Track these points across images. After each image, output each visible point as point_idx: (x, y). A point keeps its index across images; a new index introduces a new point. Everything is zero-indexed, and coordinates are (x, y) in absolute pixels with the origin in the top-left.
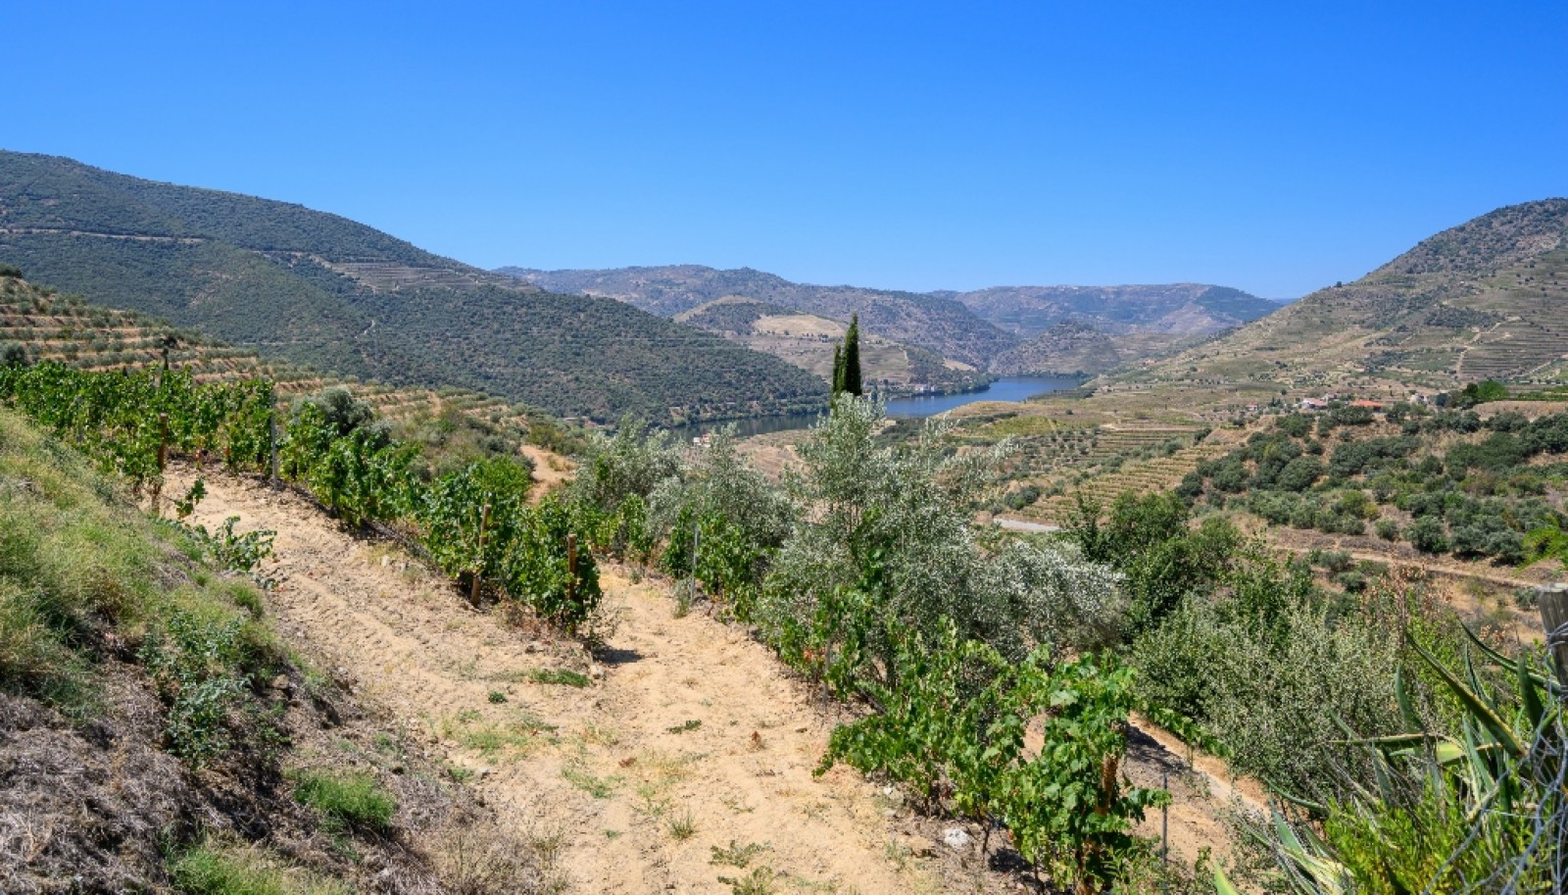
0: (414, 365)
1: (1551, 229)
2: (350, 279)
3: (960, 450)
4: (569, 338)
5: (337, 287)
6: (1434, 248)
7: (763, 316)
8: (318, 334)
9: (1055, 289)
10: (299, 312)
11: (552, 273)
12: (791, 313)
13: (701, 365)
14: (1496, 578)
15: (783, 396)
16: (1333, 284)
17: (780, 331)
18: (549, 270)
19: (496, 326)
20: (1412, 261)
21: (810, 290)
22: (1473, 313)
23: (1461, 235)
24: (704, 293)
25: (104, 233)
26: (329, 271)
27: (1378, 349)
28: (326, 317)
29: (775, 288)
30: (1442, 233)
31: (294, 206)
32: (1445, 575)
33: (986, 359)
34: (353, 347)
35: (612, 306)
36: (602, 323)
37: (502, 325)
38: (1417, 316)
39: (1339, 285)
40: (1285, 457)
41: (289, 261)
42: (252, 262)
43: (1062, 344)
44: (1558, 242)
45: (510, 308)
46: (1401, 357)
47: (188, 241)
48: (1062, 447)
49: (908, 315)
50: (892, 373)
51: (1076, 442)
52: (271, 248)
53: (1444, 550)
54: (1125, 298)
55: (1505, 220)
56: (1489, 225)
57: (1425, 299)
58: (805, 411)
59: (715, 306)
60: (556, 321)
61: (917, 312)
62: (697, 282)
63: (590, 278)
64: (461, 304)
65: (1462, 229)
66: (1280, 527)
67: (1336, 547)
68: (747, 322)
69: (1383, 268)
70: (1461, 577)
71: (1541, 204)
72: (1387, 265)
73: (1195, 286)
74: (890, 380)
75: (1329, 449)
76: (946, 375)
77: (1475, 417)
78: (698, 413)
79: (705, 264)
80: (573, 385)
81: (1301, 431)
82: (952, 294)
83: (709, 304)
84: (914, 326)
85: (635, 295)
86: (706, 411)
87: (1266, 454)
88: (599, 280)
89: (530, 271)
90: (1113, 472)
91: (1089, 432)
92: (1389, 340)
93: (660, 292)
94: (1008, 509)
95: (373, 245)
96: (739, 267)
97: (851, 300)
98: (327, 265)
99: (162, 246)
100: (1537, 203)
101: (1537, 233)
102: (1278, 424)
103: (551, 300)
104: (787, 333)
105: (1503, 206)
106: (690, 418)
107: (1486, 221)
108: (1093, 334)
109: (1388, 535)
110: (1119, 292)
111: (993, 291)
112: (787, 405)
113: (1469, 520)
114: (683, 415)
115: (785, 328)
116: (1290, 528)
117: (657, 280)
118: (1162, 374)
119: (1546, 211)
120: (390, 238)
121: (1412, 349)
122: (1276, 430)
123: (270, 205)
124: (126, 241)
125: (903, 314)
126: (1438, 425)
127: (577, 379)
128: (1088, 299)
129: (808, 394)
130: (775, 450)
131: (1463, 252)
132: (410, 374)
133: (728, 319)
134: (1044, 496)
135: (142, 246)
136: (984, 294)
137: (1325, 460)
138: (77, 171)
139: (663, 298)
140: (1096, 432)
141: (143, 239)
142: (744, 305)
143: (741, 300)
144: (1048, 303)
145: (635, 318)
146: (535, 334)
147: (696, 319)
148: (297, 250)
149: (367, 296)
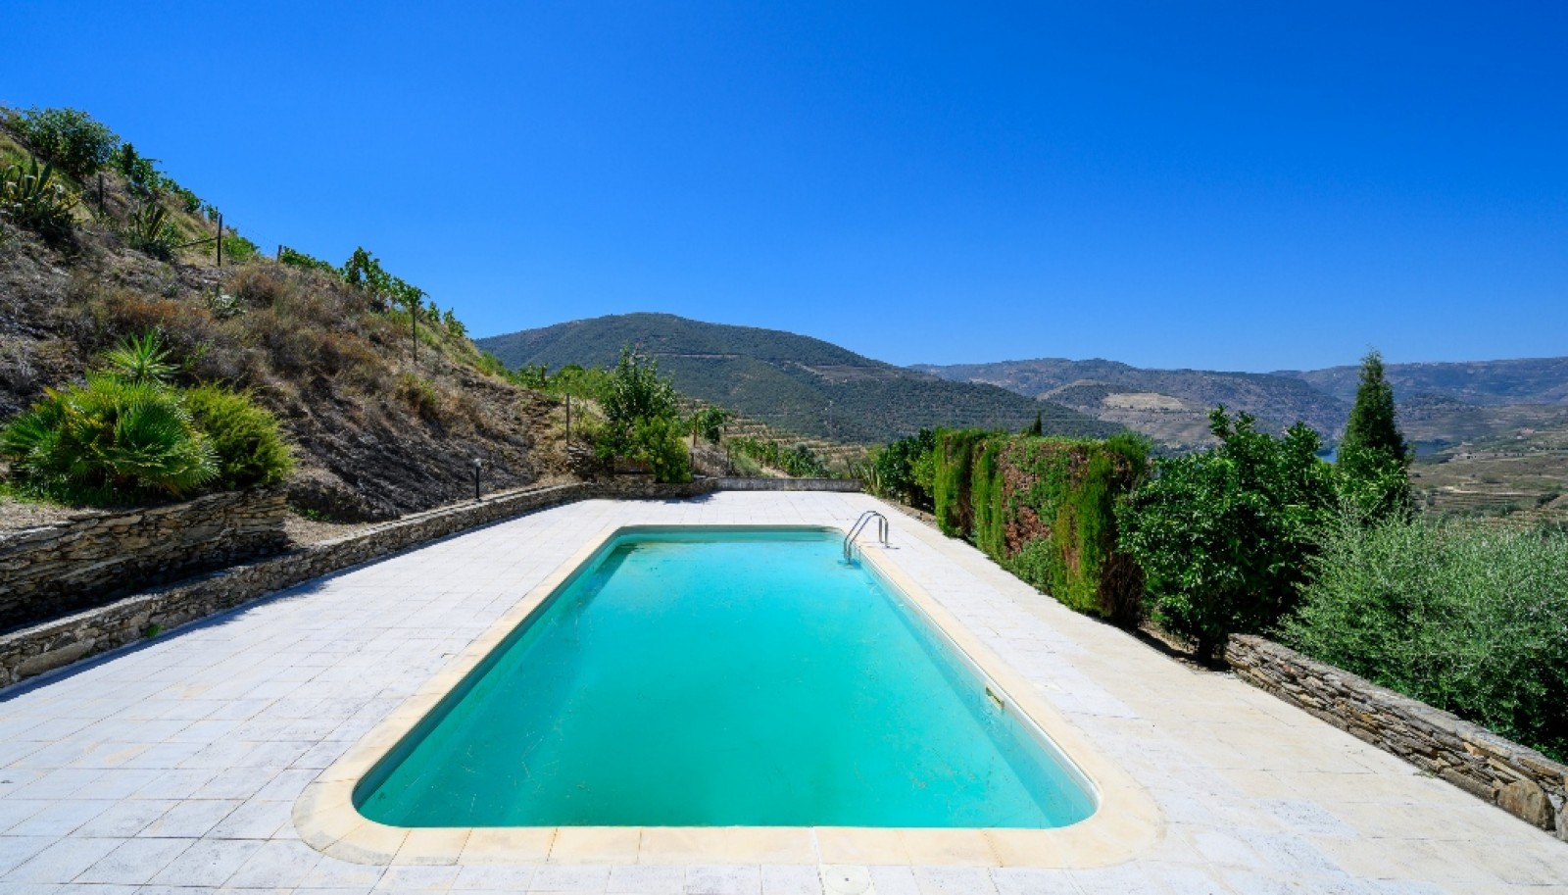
0: (855, 429)
2: (817, 376)
5: (810, 381)
7: (1111, 394)
8: (799, 410)
9: (1413, 366)
10: (789, 396)
12: (1135, 391)
17: (1125, 405)
19: (908, 404)
21: (1153, 374)
24: (1063, 378)
25: (689, 354)
26: (806, 371)
28: (804, 399)
29: (1122, 373)
34: (819, 418)
35: (990, 390)
36: (982, 401)
37: (912, 403)
41: (783, 366)
42: (763, 368)
43: (1418, 413)
45: (918, 392)
47: (730, 357)
49: (1248, 392)
52: (774, 359)
54: (1499, 372)
59: (1071, 387)
60: (949, 400)
61: (1257, 389)
62: (1057, 371)
63: (975, 369)
64: (885, 390)
68: (1097, 399)
79: (1062, 357)
82: (1294, 373)
83: (1066, 386)
85: (1009, 380)
88: (982, 371)
89: (932, 366)
93: (1028, 378)
95: (831, 354)
97: (1192, 381)
98: (805, 367)
99: (717, 360)
103: (946, 385)
104: (1132, 407)
108: (1456, 405)
111: (1339, 370)
115: (1130, 403)
117: (1024, 369)
118: (1540, 443)
120: (842, 349)
124: (700, 358)
125: (1242, 391)
128: (1450, 374)
135: (708, 361)
139: (1029, 382)
140: (1434, 493)
141: (708, 356)
142: (1094, 386)
143: (1092, 383)
144: (1402, 379)
145: (1007, 397)
146: (934, 409)
147: (1055, 397)
148: (788, 359)
149: (827, 386)
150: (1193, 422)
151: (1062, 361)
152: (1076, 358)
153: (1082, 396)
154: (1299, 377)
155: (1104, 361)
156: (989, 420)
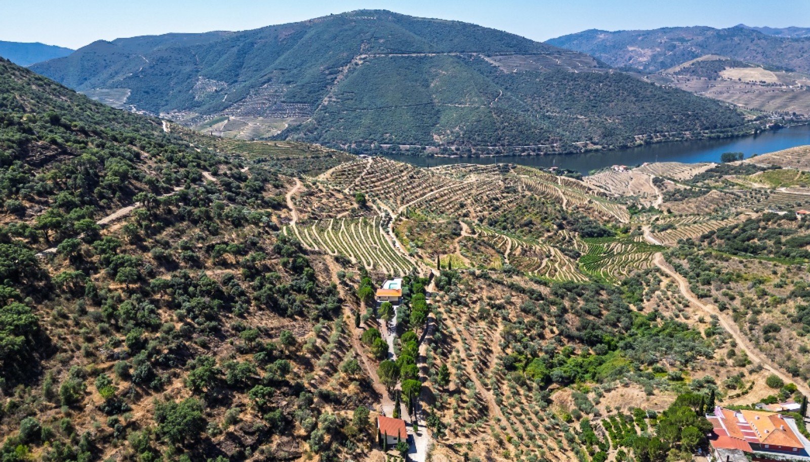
2: (495, 67)
3: (712, 191)
4: (592, 98)
7: (727, 68)
8: (477, 102)
10: (471, 90)
11: (614, 34)
12: (746, 66)
13: (661, 111)
15: (707, 128)
17: (735, 78)
18: (612, 31)
19: (557, 91)
25: (400, 54)
26: (487, 63)
34: (489, 110)
37: (560, 90)
41: (470, 58)
45: (565, 82)
47: (430, 55)
52: (463, 52)
58: (719, 137)
59: (698, 62)
60: (587, 88)
62: (701, 39)
64: (543, 79)
68: (716, 72)
78: (652, 138)
80: (587, 124)
83: (695, 61)
86: (657, 137)
88: (640, 38)
93: (674, 47)
98: (486, 59)
99: (421, 58)
104: (740, 80)
106: (646, 142)
112: (707, 134)
115: (740, 76)
124: (408, 57)
127: (590, 121)
129: (725, 127)
132: (511, 122)
141: (414, 55)
142: (717, 61)
143: (716, 58)
146: (576, 96)
148: (474, 52)
149: (502, 75)
150: (779, 94)
153: (704, 70)
156: (613, 104)
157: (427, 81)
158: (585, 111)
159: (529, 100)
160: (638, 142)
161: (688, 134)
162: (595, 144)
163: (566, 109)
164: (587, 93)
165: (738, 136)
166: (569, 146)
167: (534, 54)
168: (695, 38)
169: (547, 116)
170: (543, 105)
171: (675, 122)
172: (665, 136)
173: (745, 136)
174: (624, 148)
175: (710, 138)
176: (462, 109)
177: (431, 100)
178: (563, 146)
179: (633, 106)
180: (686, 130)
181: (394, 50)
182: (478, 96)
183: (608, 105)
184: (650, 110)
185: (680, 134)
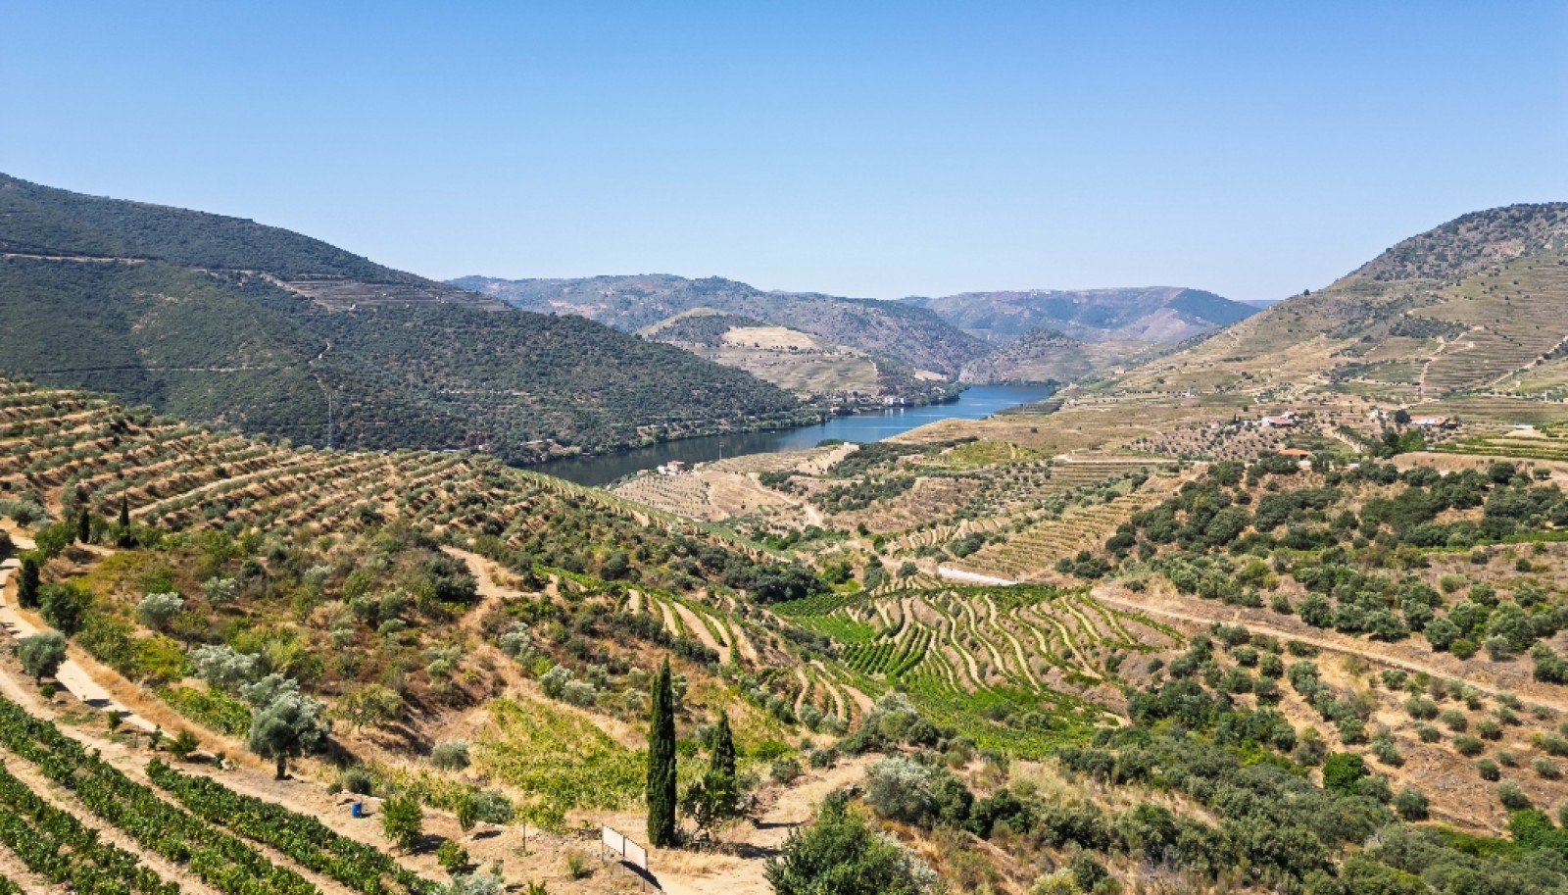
0: (371, 391)
1: (1517, 236)
2: (302, 299)
3: (919, 481)
4: (535, 358)
5: (289, 307)
6: (1402, 254)
7: (733, 328)
8: (270, 360)
9: (1027, 294)
10: (250, 336)
11: (517, 282)
12: (760, 325)
13: (669, 382)
14: (1371, 655)
15: (752, 413)
16: (1301, 292)
17: (749, 343)
18: (513, 278)
19: (458, 345)
20: (1379, 268)
21: (780, 299)
22: (1437, 323)
23: (1428, 242)
24: (675, 303)
25: (39, 254)
26: (281, 290)
27: (1343, 360)
28: (279, 340)
29: (745, 297)
30: (1410, 239)
31: (243, 221)
32: (1328, 650)
33: (957, 367)
34: (307, 374)
35: (578, 323)
36: (568, 341)
37: (463, 344)
38: (1383, 327)
39: (1307, 293)
40: (1214, 507)
41: (239, 279)
42: (199, 284)
43: (1034, 351)
44: (1523, 249)
45: (472, 328)
46: (1367, 367)
47: (129, 262)
48: (1017, 479)
49: (880, 323)
50: (861, 386)
51: (1029, 474)
52: (218, 267)
53: (1329, 625)
54: (1097, 302)
55: (1470, 225)
56: (1456, 232)
57: (1393, 306)
58: (774, 428)
59: (685, 317)
60: (520, 339)
61: (888, 321)
62: (667, 293)
63: (557, 288)
64: (420, 323)
65: (1429, 235)
66: (1188, 596)
67: (1234, 620)
68: (717, 335)
69: (1350, 275)
70: (1343, 653)
71: (1507, 210)
72: (1355, 273)
73: (1167, 289)
74: (860, 392)
75: (1256, 498)
76: (918, 387)
77: (1392, 469)
78: (666, 432)
79: (674, 273)
80: (537, 407)
81: (1231, 480)
82: (925, 299)
83: (679, 317)
84: (884, 336)
85: (604, 306)
86: (674, 430)
87: (1195, 505)
88: (566, 290)
89: (494, 280)
90: (1054, 518)
91: (1042, 464)
92: (1354, 351)
93: (630, 303)
94: (953, 556)
95: (327, 260)
96: (709, 276)
97: (822, 309)
98: (279, 284)
99: (103, 267)
100: (1502, 209)
101: (1503, 239)
102: (1210, 472)
103: (516, 317)
104: (757, 345)
105: (1469, 212)
106: (658, 437)
107: (1452, 228)
108: (1065, 341)
109: (1283, 608)
110: (1092, 295)
111: (964, 297)
112: (755, 424)
113: (1352, 599)
114: (650, 435)
115: (755, 340)
116: (1196, 597)
117: (628, 290)
118: (1130, 385)
119: (1512, 217)
121: (1377, 360)
122: (1208, 478)
123: (217, 220)
124: (63, 262)
125: (873, 323)
126: (1357, 477)
127: (542, 400)
128: (1060, 305)
129: (777, 409)
130: (738, 478)
131: (1431, 259)
132: (368, 399)
133: (698, 331)
134: (987, 543)
135: (81, 267)
136: (955, 300)
137: (1252, 510)
138: (8, 186)
139: (631, 308)
140: (1050, 464)
141: (81, 259)
142: (714, 316)
143: (712, 311)
144: (1020, 309)
145: (601, 335)
146: (499, 354)
147: (666, 331)
148: (247, 268)
149: (322, 316)
150: (825, 364)
151: (676, 279)
152: (691, 275)
154: (927, 306)
155: (724, 281)
156: (579, 369)
157: (121, 317)
158: (526, 381)
159: (395, 366)
160: (645, 439)
161: (725, 425)
162: (565, 444)
163: (483, 380)
164: (522, 349)
165: (800, 425)
166: (513, 449)
167: (388, 282)
168: (659, 291)
169: (441, 396)
170: (427, 375)
171: (698, 401)
172: (686, 427)
173: (809, 424)
174: (623, 450)
175: (762, 430)
176: (229, 375)
177: (138, 360)
178: (499, 449)
179: (616, 373)
180: (719, 417)
181: (21, 244)
182: (272, 347)
183: (569, 372)
184: (647, 380)
185: (713, 423)
